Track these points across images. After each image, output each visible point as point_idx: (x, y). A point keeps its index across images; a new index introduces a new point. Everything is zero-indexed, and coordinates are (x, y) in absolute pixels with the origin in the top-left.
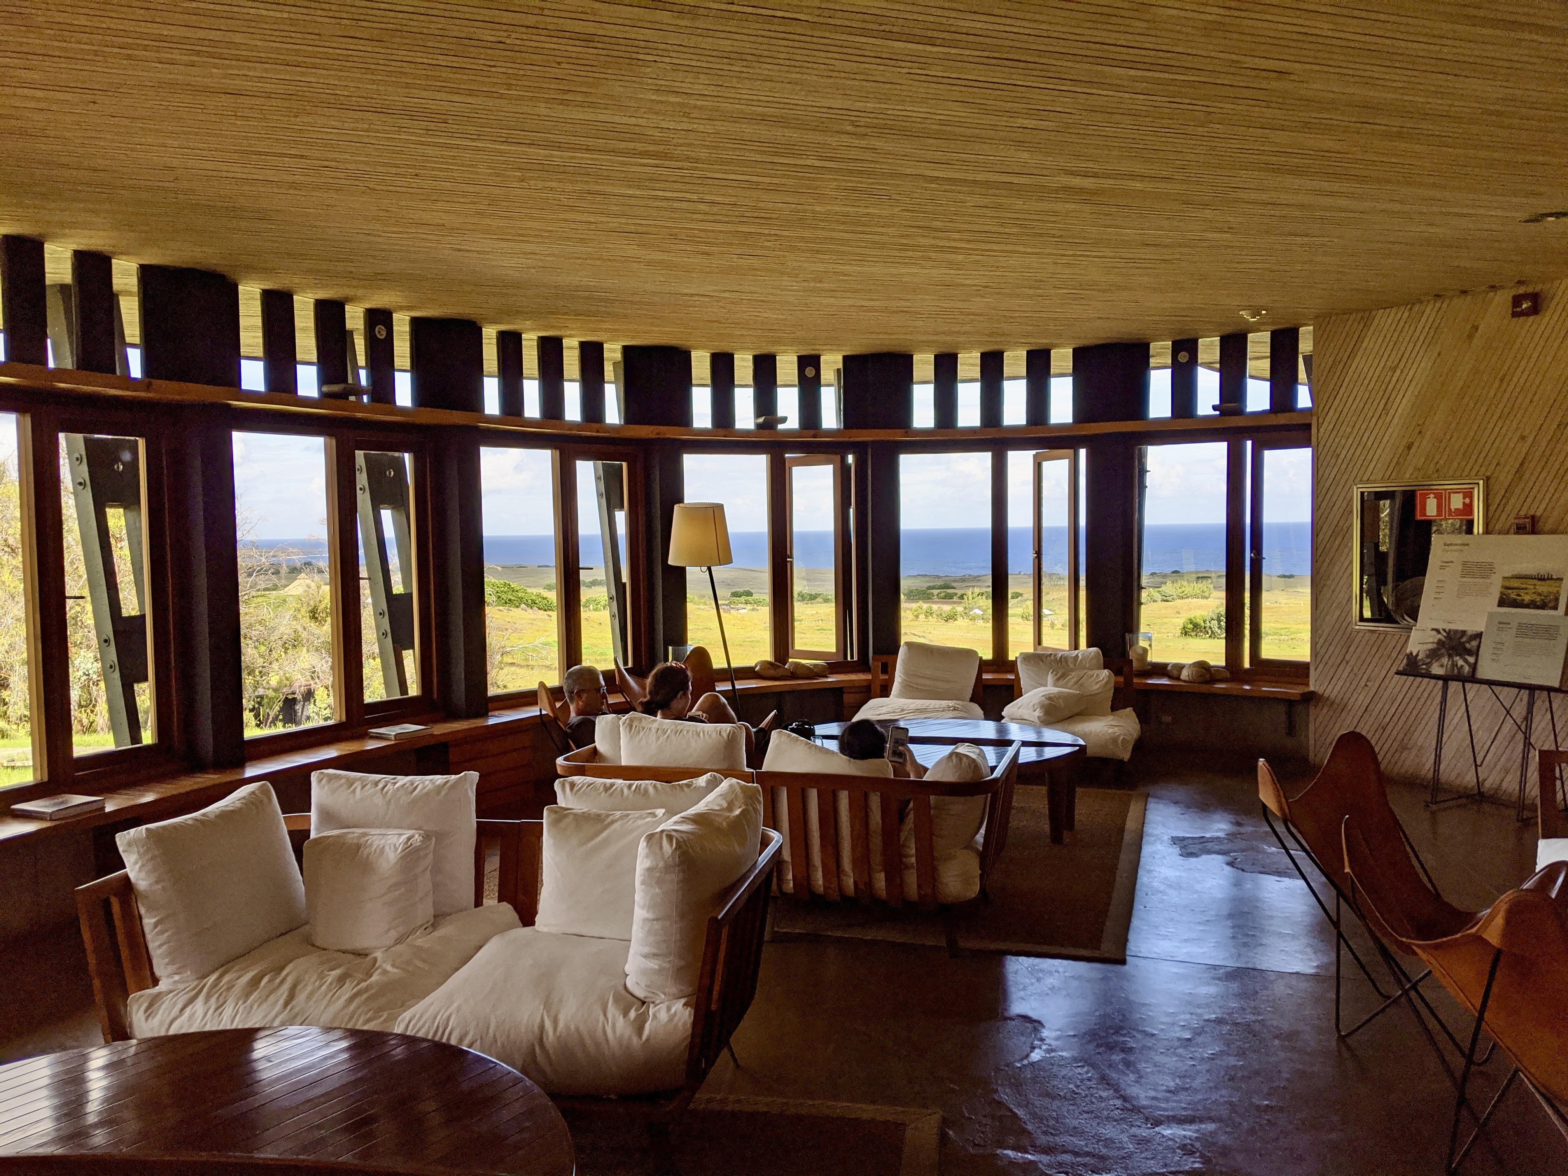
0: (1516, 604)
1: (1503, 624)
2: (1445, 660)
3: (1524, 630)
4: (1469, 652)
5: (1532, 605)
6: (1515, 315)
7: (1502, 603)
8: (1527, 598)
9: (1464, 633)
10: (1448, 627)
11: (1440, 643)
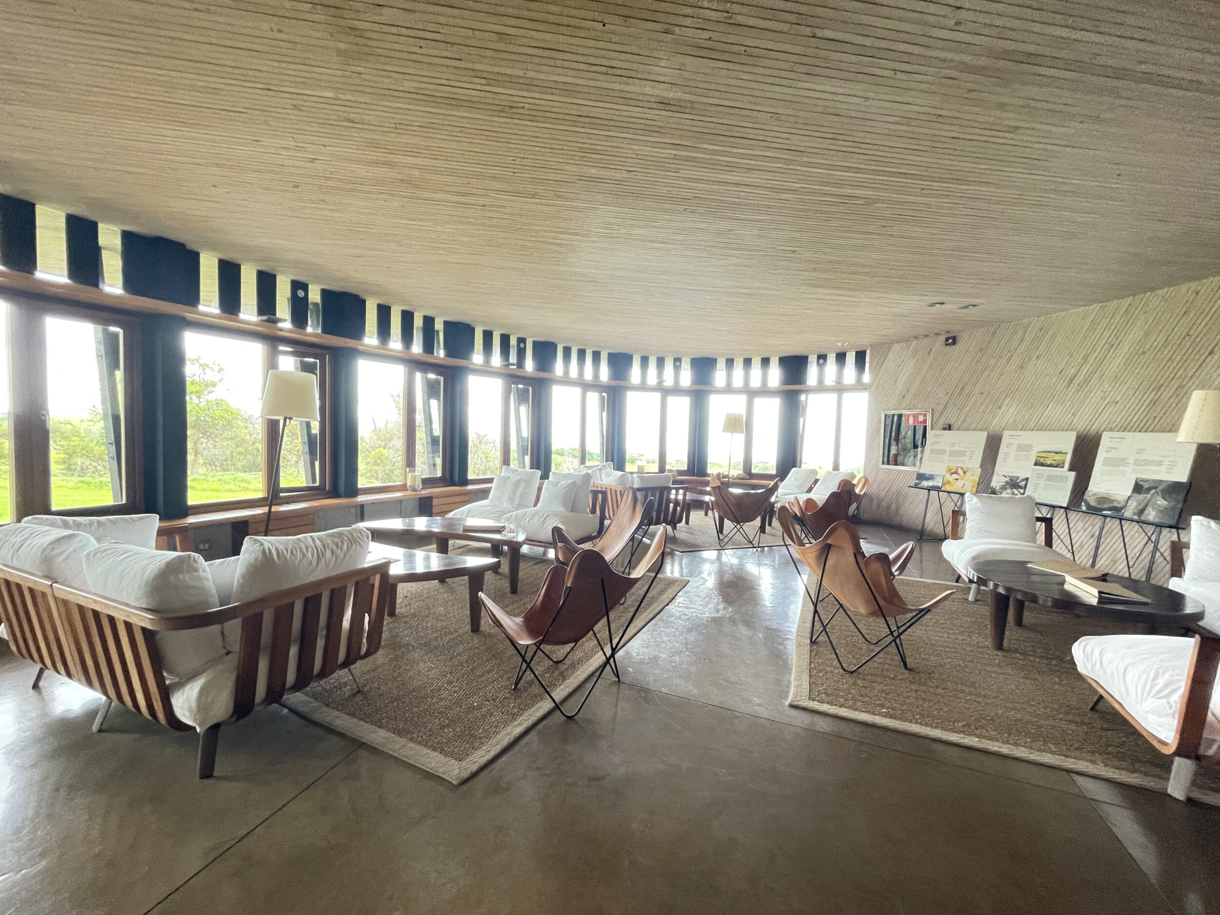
0: (1042, 465)
1: (1039, 476)
2: (1009, 491)
3: (1050, 478)
4: (1021, 487)
5: (1051, 466)
6: (946, 345)
7: (1036, 464)
8: (1049, 462)
9: (1018, 478)
10: (1010, 475)
11: (1007, 483)
